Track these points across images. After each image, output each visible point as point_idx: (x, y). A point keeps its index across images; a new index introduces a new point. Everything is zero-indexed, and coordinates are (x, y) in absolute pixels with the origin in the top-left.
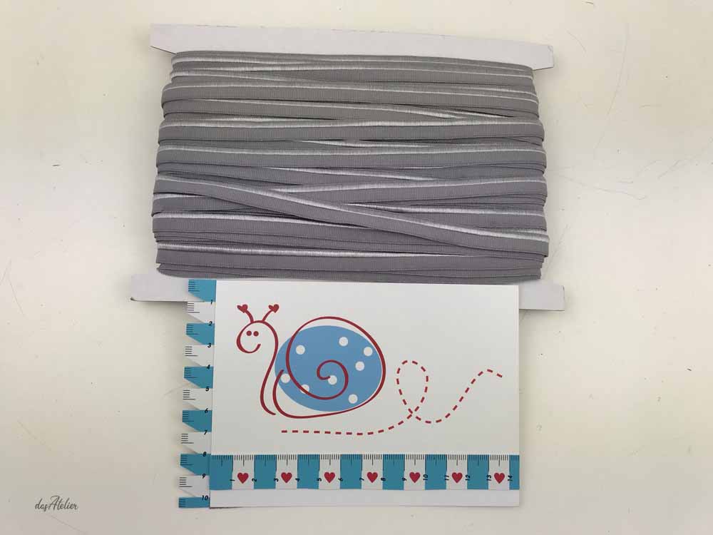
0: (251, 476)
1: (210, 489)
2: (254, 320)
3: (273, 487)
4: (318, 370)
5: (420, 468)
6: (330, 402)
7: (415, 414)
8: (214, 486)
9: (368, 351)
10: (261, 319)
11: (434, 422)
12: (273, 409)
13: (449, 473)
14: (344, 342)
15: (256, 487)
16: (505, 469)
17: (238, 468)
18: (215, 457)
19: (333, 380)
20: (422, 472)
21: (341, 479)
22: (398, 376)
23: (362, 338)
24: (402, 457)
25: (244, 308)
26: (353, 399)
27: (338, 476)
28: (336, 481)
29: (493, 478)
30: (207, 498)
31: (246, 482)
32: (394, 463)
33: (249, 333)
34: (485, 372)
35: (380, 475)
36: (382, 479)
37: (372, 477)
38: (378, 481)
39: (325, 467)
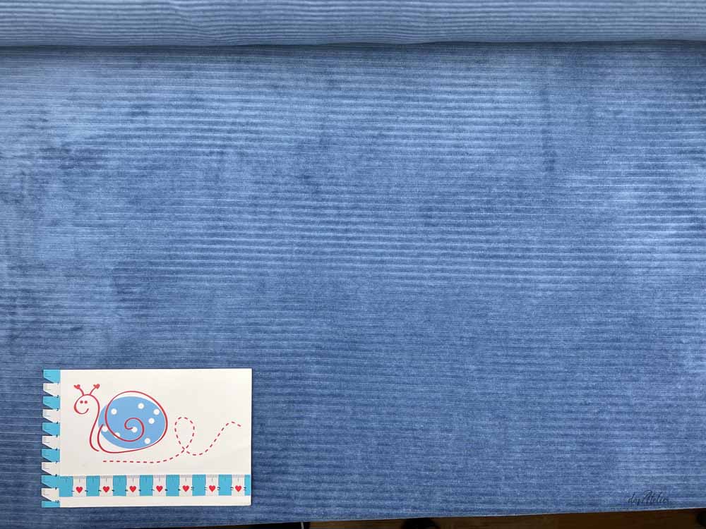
0: (85, 488)
1: (60, 496)
2: (85, 393)
3: (98, 495)
4: (125, 424)
5: (189, 483)
6: (133, 443)
7: (186, 450)
8: (61, 495)
9: (157, 412)
10: (89, 393)
11: (198, 454)
12: (98, 448)
13: (207, 486)
14: (141, 406)
15: (87, 495)
16: (242, 483)
17: (76, 484)
18: (61, 477)
19: (135, 430)
20: (191, 486)
21: (140, 490)
22: (176, 427)
23: (152, 404)
24: (178, 476)
25: (78, 387)
26: (147, 441)
27: (138, 488)
28: (137, 491)
29: (234, 489)
30: (58, 502)
31: (81, 493)
32: (173, 480)
33: (82, 402)
34: (230, 423)
35: (164, 488)
36: (166, 490)
37: (159, 488)
38: (163, 490)
39: (130, 483)
